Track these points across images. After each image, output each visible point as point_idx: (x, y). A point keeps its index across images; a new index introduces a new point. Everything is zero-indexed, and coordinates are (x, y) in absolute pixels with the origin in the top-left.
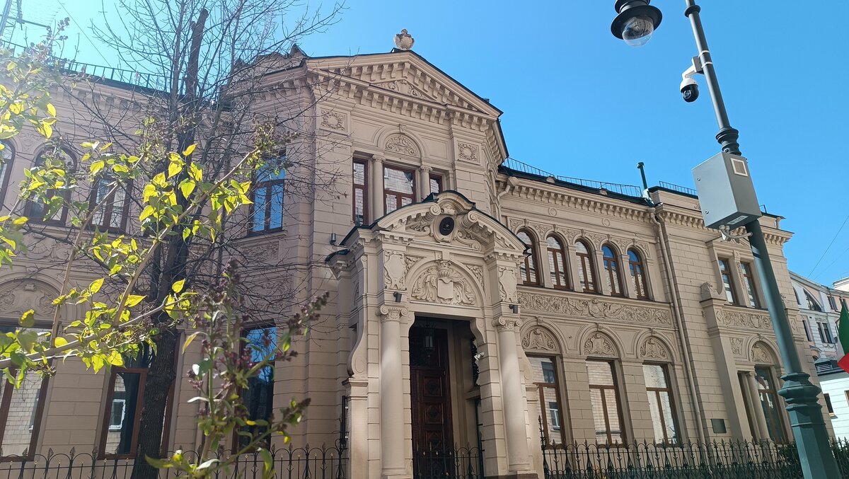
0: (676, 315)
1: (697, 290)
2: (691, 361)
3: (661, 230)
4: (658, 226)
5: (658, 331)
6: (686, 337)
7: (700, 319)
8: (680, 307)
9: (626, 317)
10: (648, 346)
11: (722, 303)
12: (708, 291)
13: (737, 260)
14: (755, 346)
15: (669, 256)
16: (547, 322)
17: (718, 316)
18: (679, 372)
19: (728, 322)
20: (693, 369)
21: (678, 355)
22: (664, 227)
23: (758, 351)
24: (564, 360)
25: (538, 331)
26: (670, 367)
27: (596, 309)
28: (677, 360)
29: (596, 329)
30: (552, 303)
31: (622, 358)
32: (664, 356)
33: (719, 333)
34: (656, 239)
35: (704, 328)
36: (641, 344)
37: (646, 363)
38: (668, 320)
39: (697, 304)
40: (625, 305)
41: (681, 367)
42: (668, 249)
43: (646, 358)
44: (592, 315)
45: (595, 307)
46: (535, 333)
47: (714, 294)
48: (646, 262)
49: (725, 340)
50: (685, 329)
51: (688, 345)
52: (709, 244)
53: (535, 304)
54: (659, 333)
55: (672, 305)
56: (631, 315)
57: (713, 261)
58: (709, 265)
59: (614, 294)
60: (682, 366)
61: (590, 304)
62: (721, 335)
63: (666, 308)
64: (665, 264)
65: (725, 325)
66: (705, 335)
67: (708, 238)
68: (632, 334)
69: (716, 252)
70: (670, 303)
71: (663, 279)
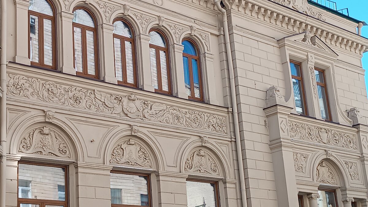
0: (234, 123)
1: (261, 95)
2: (246, 179)
3: (226, 19)
4: (223, 13)
5: (210, 140)
6: (243, 150)
7: (262, 129)
8: (239, 113)
9: (171, 121)
10: (196, 158)
11: (288, 111)
12: (273, 96)
13: (311, 65)
14: (321, 164)
15: (233, 51)
16: (60, 119)
17: (282, 126)
18: (231, 192)
19: (293, 134)
20: (247, 188)
21: (232, 170)
22: (230, 16)
23: (324, 171)
24: (80, 170)
25: (46, 130)
26: (221, 184)
27: (132, 107)
28: (231, 176)
29: (129, 133)
30: (71, 94)
31: (161, 171)
32: (215, 171)
33: (281, 146)
34: (219, 30)
35: (266, 139)
36: (186, 155)
37: (191, 179)
38: (224, 128)
39: (260, 112)
40: (172, 106)
41: (233, 186)
42: (232, 43)
43: (192, 172)
44: (126, 115)
45: (132, 104)
46: (42, 133)
47: (280, 99)
48: (205, 57)
49: (287, 155)
50: (242, 140)
51: (244, 159)
52: (281, 43)
53: (46, 94)
54: (212, 143)
55: (230, 110)
56: (178, 118)
57: (284, 63)
58: (279, 67)
59: (159, 91)
60: (235, 184)
61: (125, 100)
62: (283, 148)
63: (223, 114)
64: (227, 61)
65: (289, 138)
66: (266, 148)
67: (280, 36)
68: (177, 142)
69: (288, 52)
70: (228, 108)
71: (223, 79)
